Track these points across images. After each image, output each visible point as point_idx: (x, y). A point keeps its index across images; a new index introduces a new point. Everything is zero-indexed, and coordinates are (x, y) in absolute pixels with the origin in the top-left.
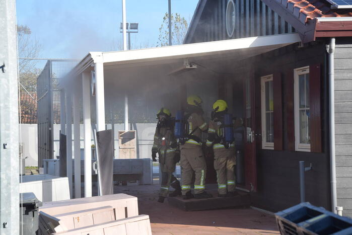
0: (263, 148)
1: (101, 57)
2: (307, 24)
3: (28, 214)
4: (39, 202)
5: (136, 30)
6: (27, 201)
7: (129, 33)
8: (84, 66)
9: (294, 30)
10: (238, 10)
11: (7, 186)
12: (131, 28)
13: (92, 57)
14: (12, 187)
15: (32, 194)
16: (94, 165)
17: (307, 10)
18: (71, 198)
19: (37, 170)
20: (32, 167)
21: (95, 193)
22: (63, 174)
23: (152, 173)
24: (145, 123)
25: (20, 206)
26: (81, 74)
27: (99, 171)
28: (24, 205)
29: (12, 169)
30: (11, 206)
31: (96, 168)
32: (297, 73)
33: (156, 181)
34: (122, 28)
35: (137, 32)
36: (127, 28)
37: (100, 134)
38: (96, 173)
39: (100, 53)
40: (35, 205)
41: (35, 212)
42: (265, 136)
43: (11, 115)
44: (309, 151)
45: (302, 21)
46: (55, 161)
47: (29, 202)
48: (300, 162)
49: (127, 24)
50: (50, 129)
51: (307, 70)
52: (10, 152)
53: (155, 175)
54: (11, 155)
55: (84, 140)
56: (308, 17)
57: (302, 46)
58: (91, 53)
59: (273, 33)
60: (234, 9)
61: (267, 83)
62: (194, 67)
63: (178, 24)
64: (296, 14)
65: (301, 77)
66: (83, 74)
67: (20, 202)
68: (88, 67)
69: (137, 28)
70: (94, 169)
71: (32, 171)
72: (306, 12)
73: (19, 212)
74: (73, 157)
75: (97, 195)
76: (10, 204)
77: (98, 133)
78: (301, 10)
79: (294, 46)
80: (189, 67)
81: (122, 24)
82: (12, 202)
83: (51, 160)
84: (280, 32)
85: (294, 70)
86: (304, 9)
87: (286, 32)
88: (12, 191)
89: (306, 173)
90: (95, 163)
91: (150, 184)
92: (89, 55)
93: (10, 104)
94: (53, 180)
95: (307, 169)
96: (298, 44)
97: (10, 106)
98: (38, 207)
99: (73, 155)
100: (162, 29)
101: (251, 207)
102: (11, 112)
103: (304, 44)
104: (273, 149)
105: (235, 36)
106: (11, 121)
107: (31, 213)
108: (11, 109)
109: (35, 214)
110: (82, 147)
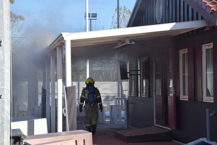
0: (181, 99)
1: (69, 36)
2: (211, 14)
3: (15, 144)
4: (24, 135)
5: (95, 18)
6: (15, 135)
7: (91, 20)
8: (58, 42)
9: (202, 18)
10: (164, 4)
11: (2, 124)
12: (92, 17)
13: (63, 36)
14: (5, 125)
15: (19, 130)
16: (64, 110)
17: (211, 4)
18: (48, 133)
19: (27, 113)
20: (24, 112)
21: (64, 129)
22: (43, 116)
23: (105, 116)
24: (101, 81)
25: (11, 138)
26: (56, 48)
27: (67, 114)
28: (14, 138)
29: (5, 113)
30: (4, 138)
31: (65, 112)
32: (205, 47)
33: (108, 121)
34: (86, 17)
35: (96, 19)
36: (89, 17)
37: (68, 89)
38: (65, 116)
39: (68, 34)
40: (21, 137)
41: (21, 142)
42: (182, 91)
43: (5, 76)
44: (213, 102)
45: (207, 11)
46: (39, 107)
47: (17, 135)
48: (207, 109)
49: (89, 14)
50: (36, 85)
51: (211, 46)
52: (4, 101)
53: (107, 117)
54: (5, 103)
55: (57, 94)
56: (212, 9)
57: (208, 29)
58: (62, 33)
59: (188, 20)
60: (161, 4)
61: (184, 55)
62: (133, 43)
63: (125, 14)
64: (204, 7)
65: (207, 50)
66: (57, 47)
67: (11, 135)
68: (60, 43)
69: (96, 17)
70: (64, 113)
71: (24, 114)
72: (211, 6)
73: (9, 142)
74: (50, 105)
75: (65, 131)
76: (4, 136)
77: (66, 88)
78: (207, 4)
79: (202, 29)
80: (129, 43)
81: (86, 14)
82: (5, 135)
83: (36, 106)
84: (193, 20)
85: (202, 45)
86: (210, 3)
87: (197, 19)
88: (5, 127)
89: (210, 117)
90: (64, 108)
91: (103, 124)
92: (61, 35)
93: (5, 68)
94: (35, 120)
95: (211, 114)
96: (205, 28)
97: (5, 70)
98: (23, 139)
99: (50, 103)
100: (114, 17)
101: (172, 140)
102: (5, 74)
103: (210, 28)
104: (188, 100)
105: (162, 22)
106: (5, 80)
107: (18, 143)
108: (5, 72)
109: (20, 144)
110: (56, 97)
